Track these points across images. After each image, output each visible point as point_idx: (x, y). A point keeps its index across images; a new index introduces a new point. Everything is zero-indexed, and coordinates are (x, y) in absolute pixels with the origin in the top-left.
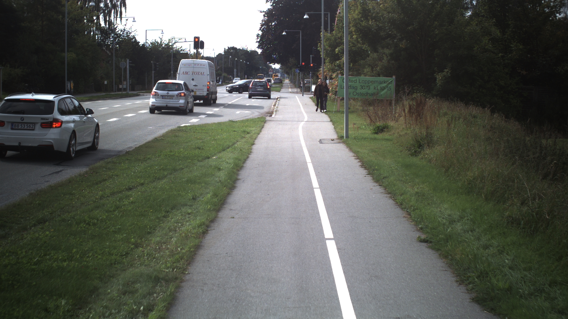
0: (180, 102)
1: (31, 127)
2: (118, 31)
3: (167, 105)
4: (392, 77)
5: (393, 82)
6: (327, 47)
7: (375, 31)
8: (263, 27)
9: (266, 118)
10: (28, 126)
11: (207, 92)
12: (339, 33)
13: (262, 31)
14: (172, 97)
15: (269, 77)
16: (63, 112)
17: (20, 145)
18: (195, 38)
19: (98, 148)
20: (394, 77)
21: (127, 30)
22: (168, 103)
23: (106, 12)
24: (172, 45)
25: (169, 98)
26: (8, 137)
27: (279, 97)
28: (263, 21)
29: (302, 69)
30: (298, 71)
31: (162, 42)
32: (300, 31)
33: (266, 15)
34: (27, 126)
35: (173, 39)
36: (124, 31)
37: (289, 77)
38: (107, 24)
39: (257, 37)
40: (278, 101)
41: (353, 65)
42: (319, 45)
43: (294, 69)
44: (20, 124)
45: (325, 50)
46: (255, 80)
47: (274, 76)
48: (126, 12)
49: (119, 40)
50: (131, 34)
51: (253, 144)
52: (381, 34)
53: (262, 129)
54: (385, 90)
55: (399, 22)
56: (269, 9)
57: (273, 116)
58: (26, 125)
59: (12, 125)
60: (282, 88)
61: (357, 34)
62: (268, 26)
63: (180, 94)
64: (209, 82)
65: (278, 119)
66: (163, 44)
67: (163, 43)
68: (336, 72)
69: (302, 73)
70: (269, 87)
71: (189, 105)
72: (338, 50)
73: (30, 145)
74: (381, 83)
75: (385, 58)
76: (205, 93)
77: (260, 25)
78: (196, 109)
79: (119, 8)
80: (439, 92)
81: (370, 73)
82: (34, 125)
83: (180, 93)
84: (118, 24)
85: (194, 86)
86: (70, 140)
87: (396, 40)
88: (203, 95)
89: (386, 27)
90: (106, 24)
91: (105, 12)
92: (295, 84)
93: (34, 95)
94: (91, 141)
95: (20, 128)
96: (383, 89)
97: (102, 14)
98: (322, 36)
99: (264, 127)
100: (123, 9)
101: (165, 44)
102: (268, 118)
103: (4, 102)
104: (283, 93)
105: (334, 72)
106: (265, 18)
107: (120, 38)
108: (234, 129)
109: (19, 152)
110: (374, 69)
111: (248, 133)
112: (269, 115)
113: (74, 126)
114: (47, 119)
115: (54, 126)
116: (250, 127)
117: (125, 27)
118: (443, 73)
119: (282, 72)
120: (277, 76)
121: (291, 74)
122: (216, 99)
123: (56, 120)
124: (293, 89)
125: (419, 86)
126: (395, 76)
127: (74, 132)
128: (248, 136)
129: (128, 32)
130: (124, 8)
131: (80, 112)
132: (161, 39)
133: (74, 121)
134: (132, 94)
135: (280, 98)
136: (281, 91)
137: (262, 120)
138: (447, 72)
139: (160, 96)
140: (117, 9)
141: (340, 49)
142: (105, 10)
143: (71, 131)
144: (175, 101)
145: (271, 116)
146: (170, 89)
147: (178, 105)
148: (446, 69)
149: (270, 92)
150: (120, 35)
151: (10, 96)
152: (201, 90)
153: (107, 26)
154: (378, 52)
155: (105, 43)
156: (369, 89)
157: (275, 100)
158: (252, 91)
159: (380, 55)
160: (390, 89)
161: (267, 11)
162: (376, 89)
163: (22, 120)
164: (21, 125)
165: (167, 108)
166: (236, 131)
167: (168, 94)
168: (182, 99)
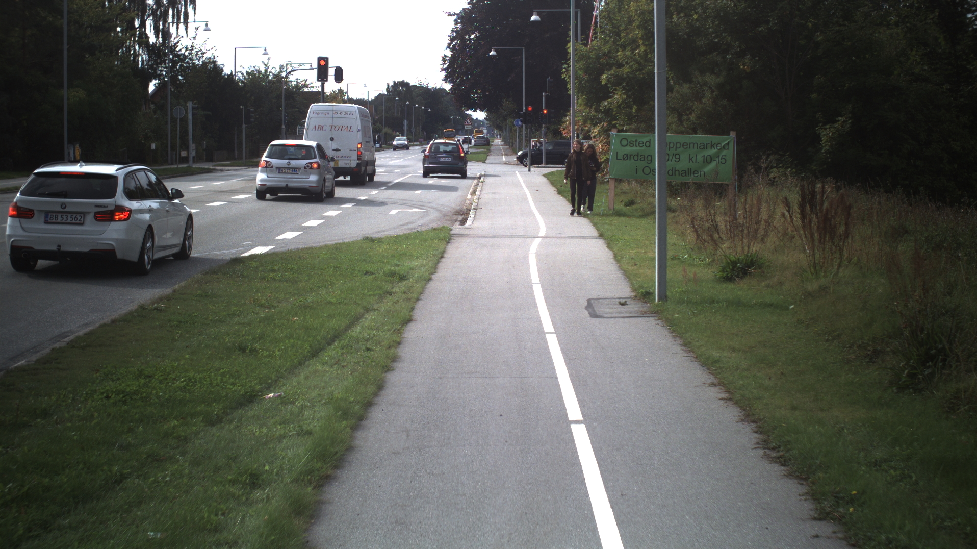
0: (310, 179)
1: (79, 219)
2: (180, 50)
3: (287, 185)
4: (729, 135)
5: (731, 145)
6: (580, 73)
7: (686, 37)
8: (454, 43)
9: (451, 230)
10: (74, 217)
11: (358, 162)
12: (604, 44)
13: (452, 50)
14: (296, 170)
15: (467, 135)
16: (132, 195)
17: (59, 250)
18: (320, 59)
19: (192, 255)
20: (733, 135)
21: (197, 47)
22: (289, 181)
23: (158, 13)
24: (286, 77)
25: (291, 172)
26: (39, 237)
27: (483, 173)
28: (453, 31)
29: (527, 119)
30: (520, 123)
31: (269, 70)
32: (522, 49)
33: (459, 21)
34: (71, 217)
35: (288, 66)
36: (192, 50)
37: (502, 134)
38: (160, 36)
39: (443, 60)
40: (481, 184)
41: (638, 111)
42: (564, 68)
43: (510, 120)
44: (59, 215)
45: (576, 78)
46: (436, 141)
47: (476, 131)
48: (195, 13)
49: (181, 66)
50: (205, 56)
51: (408, 321)
52: (699, 43)
53: (438, 262)
54: (714, 164)
55: (736, 18)
56: (464, 9)
57: (469, 223)
58: (69, 216)
59: (46, 216)
60: (490, 154)
61: (647, 43)
62: (463, 40)
63: (311, 165)
64: (361, 144)
65: (480, 233)
66: (269, 75)
67: (270, 72)
68: (600, 124)
69: (526, 127)
70: (463, 155)
71: (326, 184)
72: (606, 77)
73: (77, 250)
74: (704, 148)
75: (708, 94)
76: (354, 164)
77: (449, 38)
78: (339, 192)
79: (182, 5)
80: (825, 167)
81: (676, 126)
82: (82, 215)
83: (311, 163)
84: (180, 36)
85: (335, 151)
86: (144, 243)
87: (730, 56)
88: (350, 167)
89: (709, 28)
90: (157, 37)
91: (157, 15)
92: (512, 146)
93: (83, 166)
94: (178, 244)
95: (59, 221)
96: (708, 161)
97: (151, 18)
98: (570, 50)
99: (445, 255)
100: (190, 9)
101: (274, 74)
102: (456, 228)
103: (32, 177)
104: (490, 165)
105: (595, 125)
106: (457, 26)
107: (184, 63)
108: (368, 268)
109: (58, 262)
110: (685, 117)
111: (402, 278)
112: (460, 218)
113: (151, 217)
114: (104, 207)
115: (117, 218)
116: (411, 257)
117: (193, 41)
118: (835, 125)
119: (489, 125)
120: (481, 132)
121: (506, 130)
122: (373, 173)
123: (121, 209)
124: (509, 157)
125: (781, 152)
126: (735, 133)
127: (150, 228)
128: (400, 288)
129: (200, 51)
130: (191, 5)
131: (160, 194)
132: (266, 65)
133: (150, 210)
134: (199, 168)
135: (485, 175)
136: (486, 161)
137: (442, 236)
138: (844, 122)
139: (274, 168)
140: (178, 8)
141: (611, 75)
142: (157, 10)
143: (145, 227)
144: (301, 177)
145: (463, 222)
146: (293, 157)
147: (307, 185)
148: (841, 116)
149: (465, 164)
150: (185, 57)
151: (42, 168)
152: (346, 158)
153: (161, 40)
154: (690, 81)
155: (156, 72)
156: (677, 160)
157: (475, 181)
158: (431, 163)
159: (696, 87)
160: (723, 161)
161: (461, 12)
162: (694, 161)
163: (63, 207)
164: (61, 216)
165: (287, 189)
166: (372, 274)
167: (288, 165)
168: (314, 174)
